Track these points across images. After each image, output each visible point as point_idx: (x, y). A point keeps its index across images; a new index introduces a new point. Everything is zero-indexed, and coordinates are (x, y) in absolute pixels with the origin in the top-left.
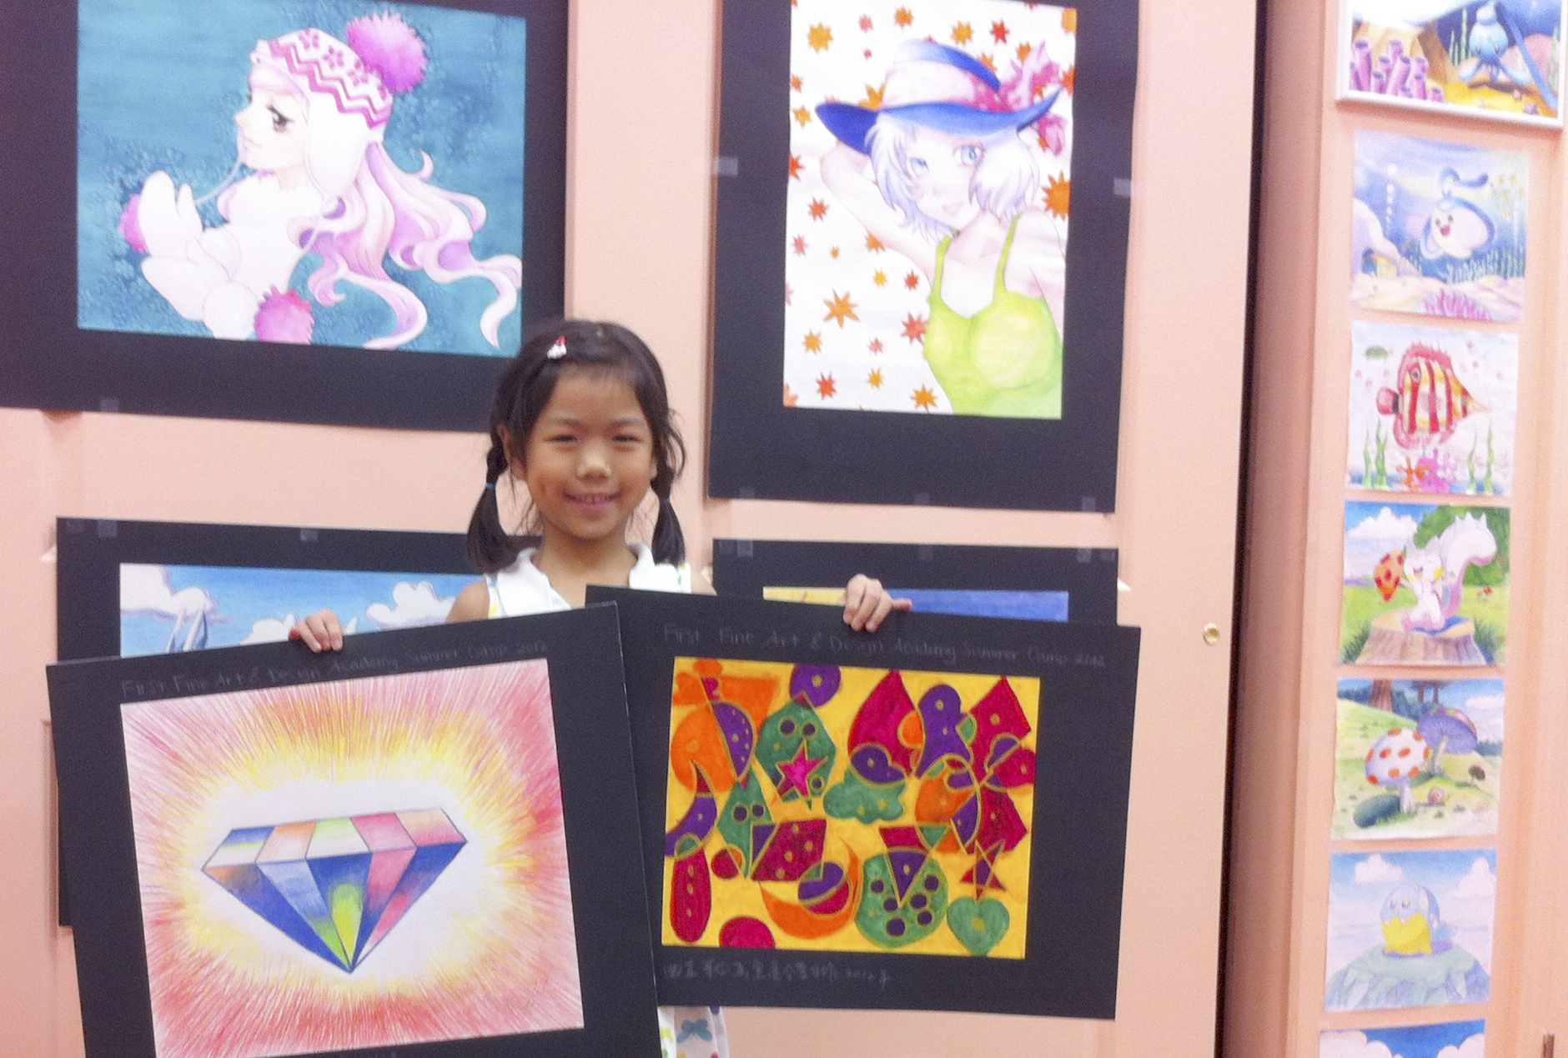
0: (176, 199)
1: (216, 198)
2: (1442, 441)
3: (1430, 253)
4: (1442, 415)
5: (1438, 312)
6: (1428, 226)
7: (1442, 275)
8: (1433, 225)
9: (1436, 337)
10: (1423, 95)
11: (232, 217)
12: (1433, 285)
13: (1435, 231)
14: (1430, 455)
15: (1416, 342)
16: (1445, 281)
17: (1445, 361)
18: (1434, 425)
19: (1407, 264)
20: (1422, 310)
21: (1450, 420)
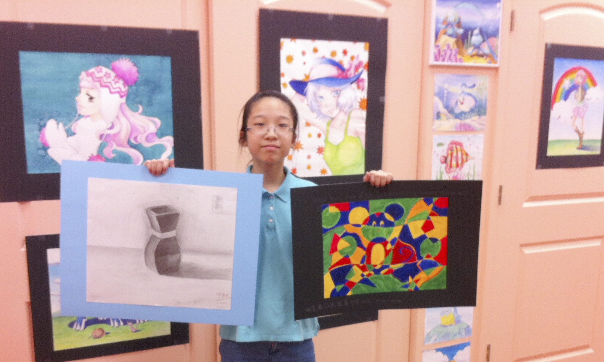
0: (58, 128)
1: (71, 126)
2: (460, 170)
3: (457, 111)
4: (460, 162)
5: (459, 130)
6: (457, 103)
7: (461, 117)
8: (458, 102)
9: (459, 138)
10: (456, 61)
11: (77, 132)
12: (458, 121)
13: (459, 104)
14: (456, 174)
15: (452, 139)
16: (461, 119)
17: (461, 145)
18: (457, 165)
19: (450, 116)
20: (454, 130)
21: (462, 163)
